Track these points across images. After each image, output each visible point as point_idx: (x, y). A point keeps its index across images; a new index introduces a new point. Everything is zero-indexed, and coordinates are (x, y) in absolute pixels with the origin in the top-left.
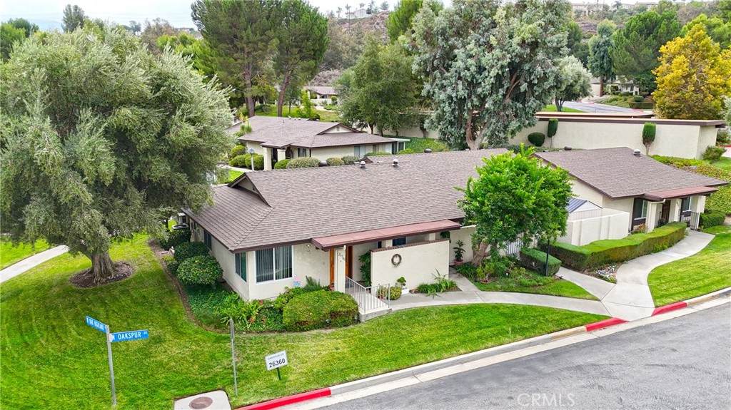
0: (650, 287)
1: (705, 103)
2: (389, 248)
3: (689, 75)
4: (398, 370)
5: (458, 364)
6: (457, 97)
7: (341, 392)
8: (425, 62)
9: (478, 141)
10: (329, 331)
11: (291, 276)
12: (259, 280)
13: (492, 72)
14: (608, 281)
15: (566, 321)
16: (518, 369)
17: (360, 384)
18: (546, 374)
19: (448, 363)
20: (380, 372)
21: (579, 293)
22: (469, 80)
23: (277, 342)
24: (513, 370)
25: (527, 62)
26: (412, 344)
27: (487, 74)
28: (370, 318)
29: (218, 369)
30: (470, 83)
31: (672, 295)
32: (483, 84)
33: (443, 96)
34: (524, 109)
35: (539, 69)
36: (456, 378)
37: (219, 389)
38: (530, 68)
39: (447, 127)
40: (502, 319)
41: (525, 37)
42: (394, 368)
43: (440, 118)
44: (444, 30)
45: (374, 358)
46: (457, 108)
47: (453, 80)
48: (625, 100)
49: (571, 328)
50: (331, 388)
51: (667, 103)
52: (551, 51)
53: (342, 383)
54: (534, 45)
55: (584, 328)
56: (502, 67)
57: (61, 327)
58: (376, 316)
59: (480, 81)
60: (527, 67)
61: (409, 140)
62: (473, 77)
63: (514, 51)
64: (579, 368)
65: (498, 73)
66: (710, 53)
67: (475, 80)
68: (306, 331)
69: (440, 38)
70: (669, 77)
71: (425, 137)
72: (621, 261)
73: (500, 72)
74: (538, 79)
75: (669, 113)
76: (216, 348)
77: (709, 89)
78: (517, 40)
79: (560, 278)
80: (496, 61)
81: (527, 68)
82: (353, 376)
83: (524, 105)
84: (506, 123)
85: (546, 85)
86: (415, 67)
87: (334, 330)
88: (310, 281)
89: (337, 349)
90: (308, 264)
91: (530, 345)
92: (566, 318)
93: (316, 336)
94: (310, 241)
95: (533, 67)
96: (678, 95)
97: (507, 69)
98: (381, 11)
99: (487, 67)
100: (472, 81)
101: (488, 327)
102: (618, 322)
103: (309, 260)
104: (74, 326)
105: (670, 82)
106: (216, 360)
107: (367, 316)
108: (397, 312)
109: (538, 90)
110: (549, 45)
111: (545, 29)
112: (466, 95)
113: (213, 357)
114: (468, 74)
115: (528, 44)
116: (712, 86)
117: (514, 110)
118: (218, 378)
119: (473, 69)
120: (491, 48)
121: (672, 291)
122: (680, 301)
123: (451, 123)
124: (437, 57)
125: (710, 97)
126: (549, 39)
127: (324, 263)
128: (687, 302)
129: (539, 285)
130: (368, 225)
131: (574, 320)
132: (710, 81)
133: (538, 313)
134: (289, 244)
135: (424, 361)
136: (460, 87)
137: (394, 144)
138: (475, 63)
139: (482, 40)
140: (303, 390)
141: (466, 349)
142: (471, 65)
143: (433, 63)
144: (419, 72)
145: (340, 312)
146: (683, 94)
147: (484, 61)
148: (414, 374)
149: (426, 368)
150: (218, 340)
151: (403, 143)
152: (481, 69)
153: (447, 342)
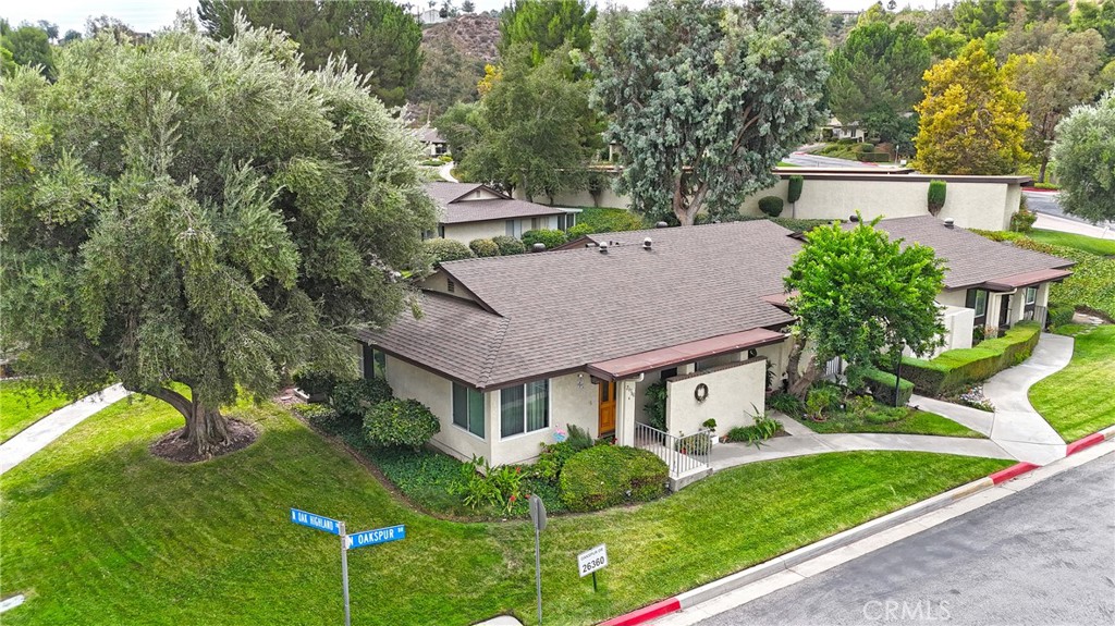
0: (1043, 415)
1: (992, 153)
2: (691, 375)
3: (969, 113)
4: (763, 562)
5: (841, 546)
6: (663, 144)
7: (695, 602)
8: (612, 89)
9: (693, 211)
10: (634, 509)
11: (546, 425)
12: (504, 435)
13: (719, 106)
14: (983, 409)
15: (961, 472)
16: (936, 548)
17: (717, 588)
18: (980, 552)
19: (827, 546)
20: (740, 567)
21: (953, 429)
22: (683, 118)
23: (563, 531)
24: (929, 549)
25: (767, 92)
26: (766, 521)
27: (710, 109)
28: (685, 484)
29: (489, 582)
30: (684, 123)
31: (1080, 424)
32: (705, 125)
33: (642, 142)
34: (763, 161)
35: (788, 101)
36: (854, 568)
37: (503, 614)
38: (773, 101)
39: (647, 190)
40: (873, 474)
41: (766, 54)
42: (757, 560)
43: (635, 176)
44: (639, 42)
45: (722, 545)
46: (663, 160)
47: (658, 118)
48: (849, 149)
49: (972, 480)
50: (679, 598)
51: (938, 153)
52: (803, 75)
53: (691, 588)
54: (778, 67)
55: (988, 480)
56: (734, 98)
57: (181, 531)
58: (693, 480)
59: (699, 119)
60: (768, 98)
61: (581, 210)
62: (688, 113)
63: (750, 75)
64: (1019, 539)
65: (727, 108)
66: (993, 82)
67: (690, 119)
68: (597, 510)
69: (634, 54)
70: (939, 115)
71: (597, 206)
72: (982, 380)
73: (731, 107)
74: (785, 116)
75: (940, 166)
76: (473, 547)
77: (995, 132)
78: (752, 59)
79: (916, 408)
80: (723, 89)
81: (769, 101)
82: (704, 576)
83: (763, 156)
84: (739, 183)
85: (798, 125)
86: (593, 98)
87: (640, 507)
88: (573, 431)
89: (659, 536)
90: (570, 405)
91: (928, 509)
92: (960, 467)
93: (619, 517)
94: (584, 368)
95: (778, 100)
96: (953, 141)
97: (741, 102)
98: (462, 13)
99: (709, 98)
100: (687, 120)
101: (859, 487)
102: (1030, 468)
103: (571, 397)
104: (206, 527)
105: (943, 123)
106: (481, 567)
107: (681, 481)
108: (721, 472)
109: (784, 133)
110: (802, 66)
111: (795, 43)
112: (678, 140)
113: (474, 562)
114: (682, 109)
115: (771, 65)
116: (999, 128)
117: (749, 162)
118: (495, 596)
119: (689, 101)
120: (714, 69)
121: (1077, 418)
122: (1094, 433)
123: (653, 183)
124: (630, 83)
125: (998, 144)
126: (801, 57)
127: (591, 403)
128: (1104, 432)
129: (895, 420)
130: (656, 341)
131: (972, 469)
132: (998, 120)
133: (918, 462)
134: (545, 378)
135: (794, 546)
136: (669, 128)
137: (560, 216)
138: (691, 92)
139: (699, 58)
140: (639, 604)
141: (846, 523)
142: (685, 95)
143: (622, 93)
144: (599, 105)
145: (646, 477)
146: (961, 140)
147: (704, 89)
148: (787, 567)
149: (800, 556)
150: (469, 534)
151: (572, 214)
152: (700, 102)
153: (814, 514)
